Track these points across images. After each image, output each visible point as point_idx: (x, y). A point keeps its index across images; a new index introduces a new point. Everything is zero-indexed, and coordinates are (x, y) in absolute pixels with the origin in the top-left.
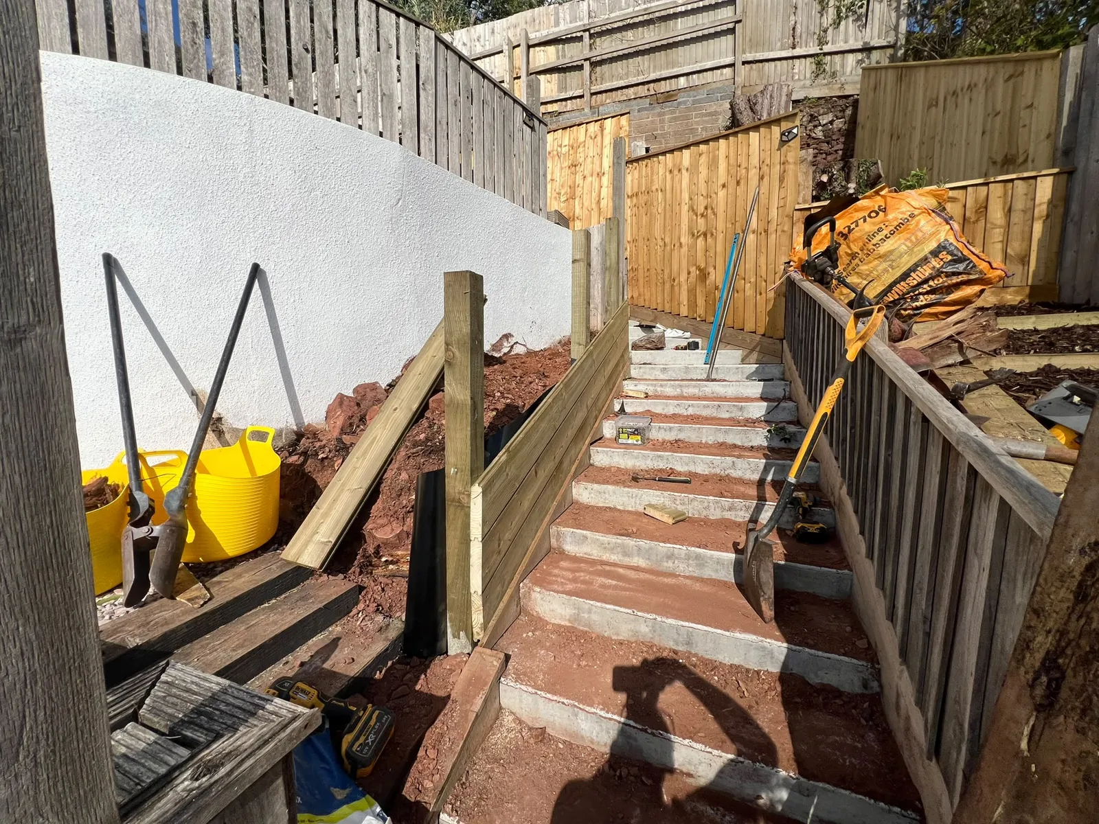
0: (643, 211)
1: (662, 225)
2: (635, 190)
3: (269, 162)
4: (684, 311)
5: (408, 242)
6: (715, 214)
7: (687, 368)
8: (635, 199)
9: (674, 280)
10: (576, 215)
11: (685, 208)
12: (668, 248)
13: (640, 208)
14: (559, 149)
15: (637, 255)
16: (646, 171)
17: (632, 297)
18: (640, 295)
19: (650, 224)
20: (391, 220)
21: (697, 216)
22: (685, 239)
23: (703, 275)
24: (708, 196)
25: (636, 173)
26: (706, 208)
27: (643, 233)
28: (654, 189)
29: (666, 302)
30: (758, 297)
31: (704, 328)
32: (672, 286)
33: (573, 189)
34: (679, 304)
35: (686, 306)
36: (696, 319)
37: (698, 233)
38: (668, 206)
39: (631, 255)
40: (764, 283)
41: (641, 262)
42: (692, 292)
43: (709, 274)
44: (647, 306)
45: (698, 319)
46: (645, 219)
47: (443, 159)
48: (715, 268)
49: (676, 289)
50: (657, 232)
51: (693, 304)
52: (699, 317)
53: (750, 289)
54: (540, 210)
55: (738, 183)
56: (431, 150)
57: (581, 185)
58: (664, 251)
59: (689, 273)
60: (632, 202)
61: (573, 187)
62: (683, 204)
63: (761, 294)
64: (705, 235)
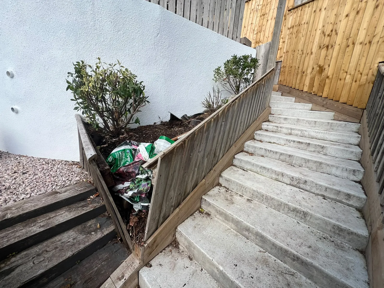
0: (294, 36)
1: (303, 42)
2: (293, 25)
3: (101, 19)
4: (306, 89)
5: (162, 54)
6: (337, 34)
7: (298, 119)
8: (291, 30)
9: (304, 72)
10: (261, 40)
11: (319, 32)
12: (304, 56)
13: (293, 34)
14: (258, 7)
15: (287, 60)
16: (301, 13)
17: (281, 81)
18: (284, 80)
19: (297, 43)
20: (154, 44)
21: (325, 36)
22: (314, 50)
23: (321, 69)
24: (335, 23)
25: (295, 15)
26: (332, 31)
27: (292, 47)
28: (303, 22)
29: (297, 83)
30: (354, 83)
31: (315, 99)
32: (302, 76)
33: (261, 27)
34: (304, 85)
35: (307, 87)
36: (311, 93)
37: (323, 46)
38: (309, 31)
39: (284, 60)
40: (360, 75)
41: (288, 63)
42: (312, 80)
43: (325, 69)
44: (287, 85)
45: (313, 94)
46: (294, 40)
47: (187, 13)
48: (329, 66)
49: (304, 77)
50: (300, 47)
51: (312, 85)
52: (314, 92)
53: (349, 79)
54: (237, 37)
55: (358, 13)
56: (181, 9)
57: (265, 25)
58: (301, 57)
59: (313, 69)
60: (290, 31)
61: (261, 26)
62: (318, 29)
63: (356, 81)
64: (327, 47)
